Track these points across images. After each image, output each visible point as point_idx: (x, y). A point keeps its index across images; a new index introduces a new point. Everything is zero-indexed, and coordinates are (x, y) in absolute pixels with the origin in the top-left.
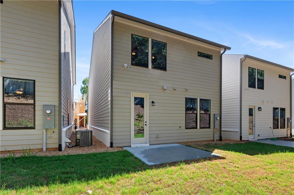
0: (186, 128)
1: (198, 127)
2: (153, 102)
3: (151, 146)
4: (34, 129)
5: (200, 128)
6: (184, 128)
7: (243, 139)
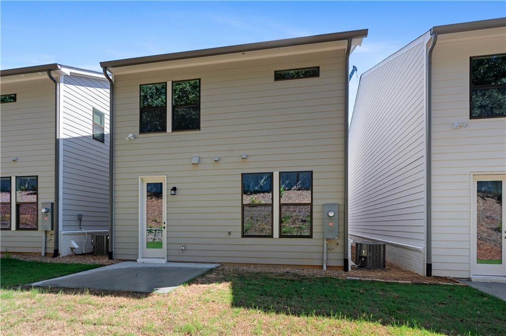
0: (243, 236)
1: (276, 234)
2: (174, 189)
3: (169, 263)
4: (37, 230)
5: (281, 236)
6: (240, 235)
7: (434, 273)
